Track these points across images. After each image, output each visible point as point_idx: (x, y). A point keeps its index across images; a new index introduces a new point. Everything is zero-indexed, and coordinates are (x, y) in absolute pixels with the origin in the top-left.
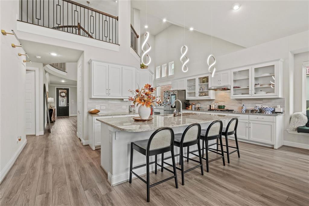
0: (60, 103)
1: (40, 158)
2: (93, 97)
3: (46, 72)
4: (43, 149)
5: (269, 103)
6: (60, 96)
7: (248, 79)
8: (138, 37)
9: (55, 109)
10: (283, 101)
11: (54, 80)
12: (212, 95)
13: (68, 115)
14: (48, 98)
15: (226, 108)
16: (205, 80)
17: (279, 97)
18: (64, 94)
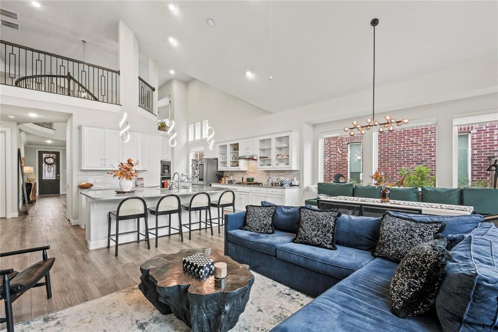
0: (45, 174)
1: (15, 237)
2: (83, 168)
3: (21, 131)
4: (18, 230)
5: (290, 176)
6: (44, 164)
7: (271, 149)
8: (154, 90)
9: (35, 183)
10: (299, 173)
11: (32, 139)
12: (243, 165)
13: (59, 193)
14: (25, 167)
15: (255, 181)
16: (236, 147)
17: (293, 169)
18: (51, 161)
